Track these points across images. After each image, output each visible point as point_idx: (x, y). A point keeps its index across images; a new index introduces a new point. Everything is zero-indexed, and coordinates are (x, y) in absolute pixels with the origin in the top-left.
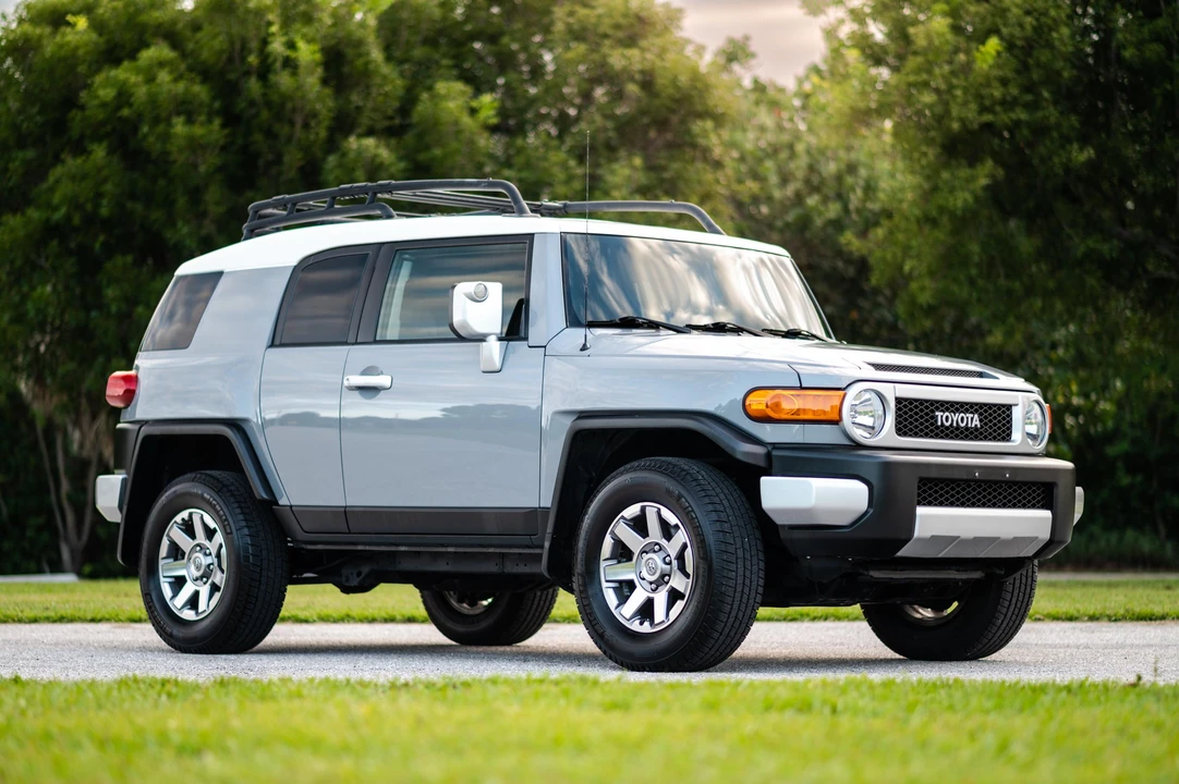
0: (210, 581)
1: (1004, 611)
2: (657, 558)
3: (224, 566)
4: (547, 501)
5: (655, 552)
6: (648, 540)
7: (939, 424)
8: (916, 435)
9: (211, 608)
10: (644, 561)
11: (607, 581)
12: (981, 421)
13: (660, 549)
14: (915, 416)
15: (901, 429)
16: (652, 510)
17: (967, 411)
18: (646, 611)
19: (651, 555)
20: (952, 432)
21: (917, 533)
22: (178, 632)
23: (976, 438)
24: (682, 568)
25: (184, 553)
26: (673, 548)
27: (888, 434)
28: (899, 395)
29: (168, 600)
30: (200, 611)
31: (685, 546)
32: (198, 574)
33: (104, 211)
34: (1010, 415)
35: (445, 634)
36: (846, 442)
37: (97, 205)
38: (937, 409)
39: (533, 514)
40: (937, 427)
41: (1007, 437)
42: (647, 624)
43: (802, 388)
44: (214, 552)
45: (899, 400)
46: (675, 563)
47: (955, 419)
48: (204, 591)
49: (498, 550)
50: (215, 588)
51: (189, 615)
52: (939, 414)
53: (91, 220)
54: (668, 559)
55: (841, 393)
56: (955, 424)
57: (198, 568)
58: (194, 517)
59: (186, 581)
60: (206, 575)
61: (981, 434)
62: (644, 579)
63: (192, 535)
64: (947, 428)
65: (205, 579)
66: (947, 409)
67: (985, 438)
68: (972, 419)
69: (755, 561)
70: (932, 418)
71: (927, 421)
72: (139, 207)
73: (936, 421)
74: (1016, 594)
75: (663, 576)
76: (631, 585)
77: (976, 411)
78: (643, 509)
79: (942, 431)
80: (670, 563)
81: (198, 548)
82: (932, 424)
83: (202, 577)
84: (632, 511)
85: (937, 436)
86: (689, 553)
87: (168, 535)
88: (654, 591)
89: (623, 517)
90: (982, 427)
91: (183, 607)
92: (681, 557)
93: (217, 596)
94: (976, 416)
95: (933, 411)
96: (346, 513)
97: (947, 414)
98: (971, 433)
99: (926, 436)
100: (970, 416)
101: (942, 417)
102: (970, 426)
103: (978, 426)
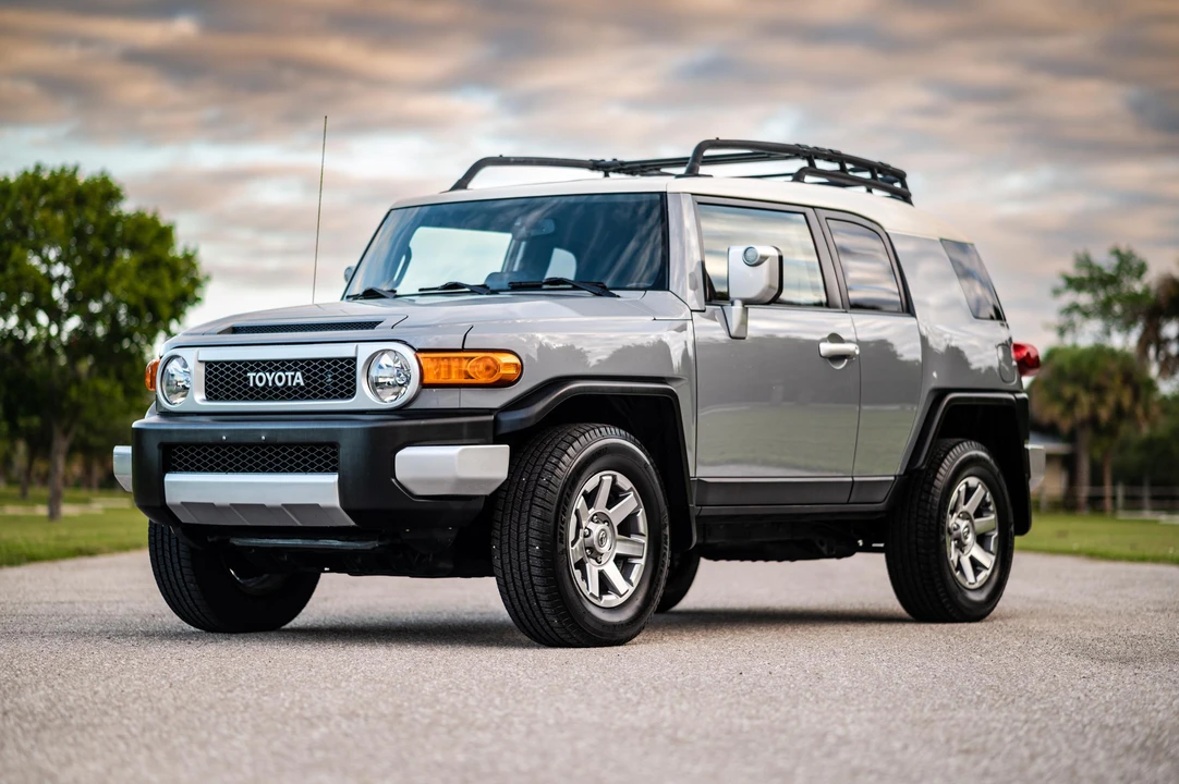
7: (251, 385)
8: (228, 398)
12: (305, 378)
15: (211, 394)
17: (289, 369)
20: (270, 392)
21: (168, 500)
23: (302, 397)
28: (204, 359)
38: (252, 370)
40: (251, 389)
41: (349, 390)
45: (210, 364)
47: (270, 379)
52: (251, 375)
56: (270, 384)
61: (308, 392)
64: (263, 388)
66: (264, 369)
67: (315, 397)
68: (293, 377)
70: (244, 379)
71: (239, 383)
77: (301, 368)
79: (257, 393)
82: (245, 386)
85: (251, 398)
90: (308, 385)
94: (299, 374)
95: (246, 372)
98: (295, 392)
99: (240, 398)
100: (290, 374)
101: (254, 377)
102: (290, 384)
103: (302, 384)
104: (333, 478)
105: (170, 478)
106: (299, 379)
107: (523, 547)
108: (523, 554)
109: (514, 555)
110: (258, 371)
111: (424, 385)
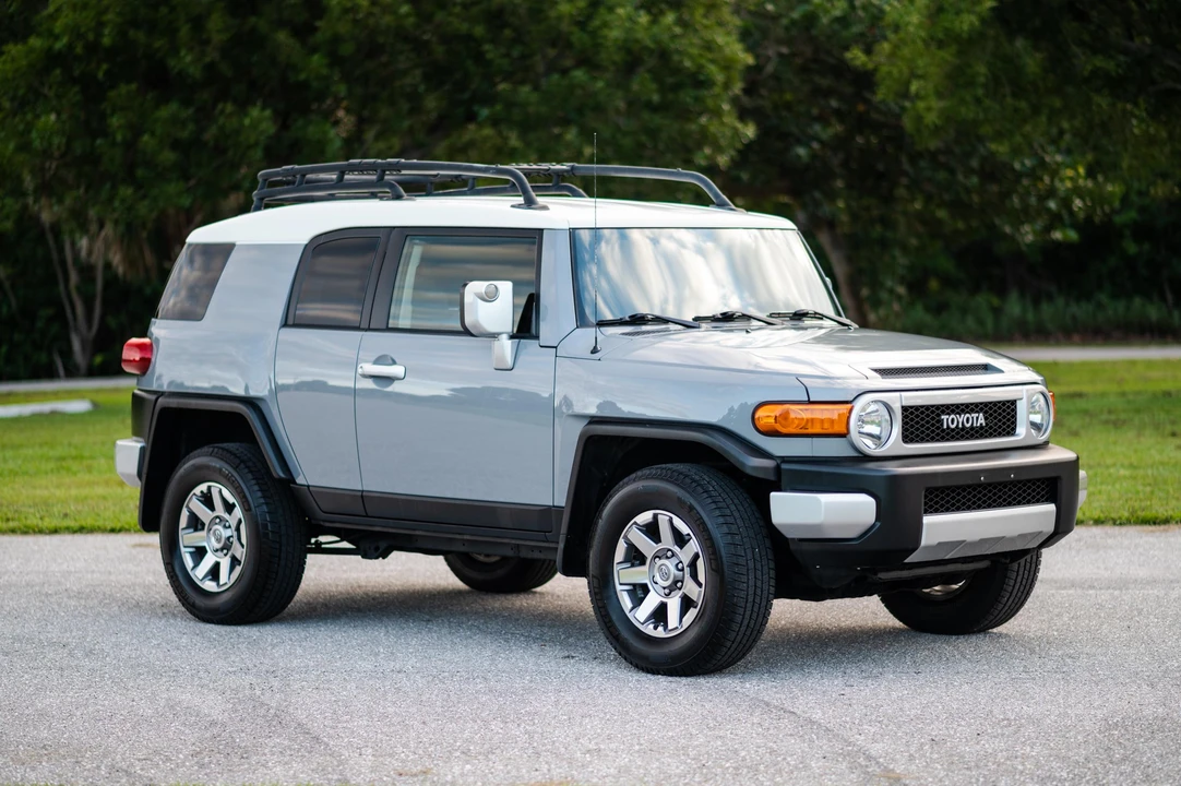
0: (230, 554)
1: (1010, 589)
2: (670, 564)
3: (244, 541)
4: (561, 500)
5: (667, 558)
6: (660, 546)
7: (945, 426)
8: (922, 440)
9: (232, 581)
10: (657, 566)
11: (621, 584)
12: (986, 419)
13: (673, 555)
14: (921, 422)
15: (907, 437)
16: (664, 518)
17: (972, 411)
18: (660, 615)
19: (664, 561)
20: (958, 433)
21: (924, 542)
22: (200, 601)
23: (982, 436)
24: (694, 576)
25: (203, 524)
26: (685, 555)
27: (894, 443)
28: (905, 403)
29: (189, 570)
30: (221, 583)
31: (696, 556)
32: (218, 546)
33: (106, 41)
34: (1014, 410)
35: (461, 580)
36: (853, 454)
37: (99, 35)
38: (943, 412)
39: (548, 512)
40: (943, 430)
41: (1011, 431)
42: (660, 629)
43: (810, 402)
44: (234, 526)
45: (905, 409)
46: (687, 570)
47: (961, 420)
48: (225, 563)
49: (513, 542)
50: (235, 561)
51: (210, 586)
52: (944, 417)
53: (93, 48)
54: (680, 566)
55: (849, 406)
56: (960, 426)
57: (218, 540)
58: (212, 489)
59: (206, 552)
60: (227, 547)
61: (986, 431)
62: (656, 583)
63: (212, 508)
64: (953, 430)
65: (225, 551)
66: (953, 412)
67: (991, 436)
68: (977, 418)
69: (766, 569)
70: (939, 421)
71: (933, 425)
72: (140, 36)
73: (942, 425)
74: (1021, 573)
75: (675, 582)
76: (645, 589)
77: (981, 410)
78: (655, 517)
79: (948, 434)
80: (682, 570)
81: (218, 520)
82: (938, 428)
83: (222, 549)
84: (645, 517)
85: (943, 439)
86: (701, 564)
87: (187, 506)
88: (667, 595)
89: (635, 523)
90: (987, 424)
91: (204, 578)
92: (693, 565)
93: (238, 569)
94: (981, 415)
95: (939, 415)
96: (363, 497)
97: (953, 416)
98: (977, 432)
99: (933, 440)
100: (975, 415)
101: (947, 420)
102: (975, 425)
103: (984, 424)
104: (1051, 507)
105: (928, 520)
106: (982, 421)
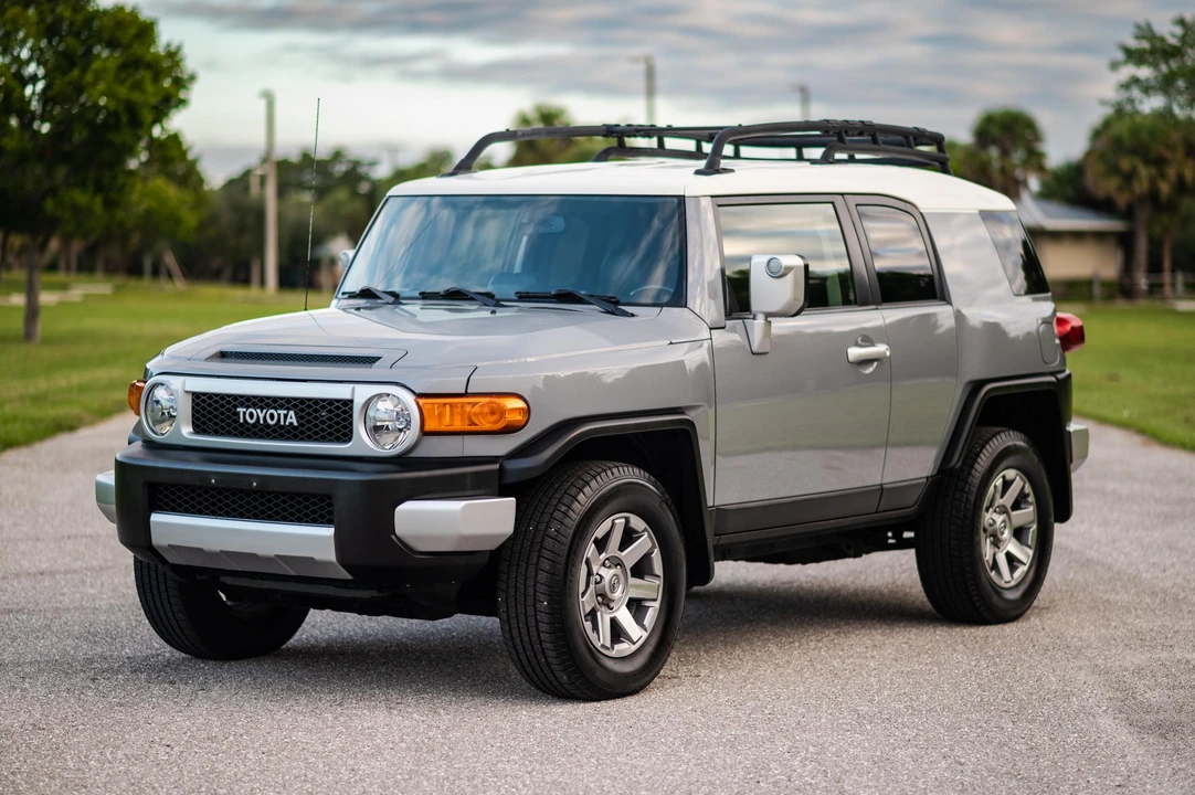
7: (241, 421)
8: (216, 433)
12: (299, 418)
14: (214, 412)
15: (199, 427)
17: (282, 407)
20: (261, 430)
21: (154, 542)
23: (295, 438)
28: (189, 388)
38: (242, 405)
40: (242, 425)
41: (344, 437)
45: (193, 395)
47: (261, 416)
52: (241, 410)
56: (262, 422)
61: (302, 432)
64: (254, 426)
66: (255, 406)
67: (309, 439)
68: (286, 416)
70: (233, 414)
71: (229, 418)
79: (247, 430)
82: (235, 422)
85: (241, 435)
94: (292, 413)
95: (236, 407)
97: (250, 410)
98: (288, 432)
99: (229, 434)
100: (282, 412)
101: (244, 413)
102: (282, 423)
103: (296, 424)
104: (329, 532)
105: (156, 518)
106: (292, 419)
107: (530, 601)
108: (531, 610)
109: (521, 610)
110: (248, 407)
111: (424, 433)
